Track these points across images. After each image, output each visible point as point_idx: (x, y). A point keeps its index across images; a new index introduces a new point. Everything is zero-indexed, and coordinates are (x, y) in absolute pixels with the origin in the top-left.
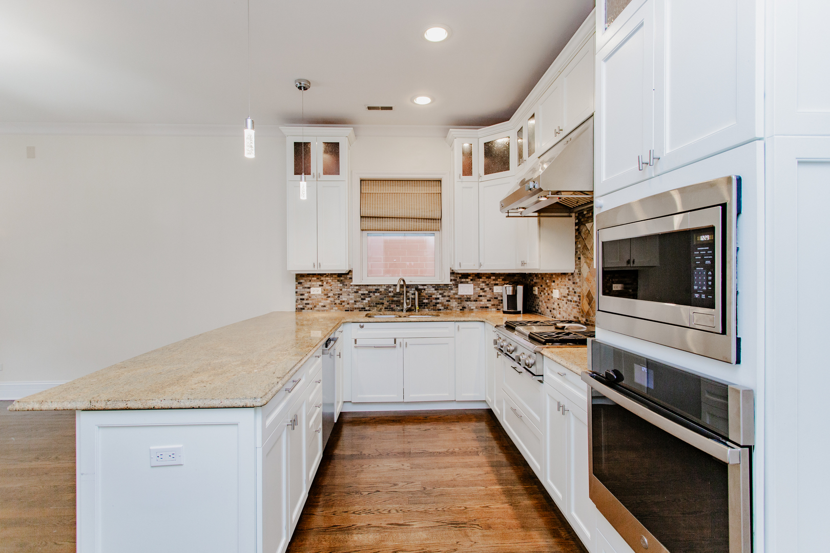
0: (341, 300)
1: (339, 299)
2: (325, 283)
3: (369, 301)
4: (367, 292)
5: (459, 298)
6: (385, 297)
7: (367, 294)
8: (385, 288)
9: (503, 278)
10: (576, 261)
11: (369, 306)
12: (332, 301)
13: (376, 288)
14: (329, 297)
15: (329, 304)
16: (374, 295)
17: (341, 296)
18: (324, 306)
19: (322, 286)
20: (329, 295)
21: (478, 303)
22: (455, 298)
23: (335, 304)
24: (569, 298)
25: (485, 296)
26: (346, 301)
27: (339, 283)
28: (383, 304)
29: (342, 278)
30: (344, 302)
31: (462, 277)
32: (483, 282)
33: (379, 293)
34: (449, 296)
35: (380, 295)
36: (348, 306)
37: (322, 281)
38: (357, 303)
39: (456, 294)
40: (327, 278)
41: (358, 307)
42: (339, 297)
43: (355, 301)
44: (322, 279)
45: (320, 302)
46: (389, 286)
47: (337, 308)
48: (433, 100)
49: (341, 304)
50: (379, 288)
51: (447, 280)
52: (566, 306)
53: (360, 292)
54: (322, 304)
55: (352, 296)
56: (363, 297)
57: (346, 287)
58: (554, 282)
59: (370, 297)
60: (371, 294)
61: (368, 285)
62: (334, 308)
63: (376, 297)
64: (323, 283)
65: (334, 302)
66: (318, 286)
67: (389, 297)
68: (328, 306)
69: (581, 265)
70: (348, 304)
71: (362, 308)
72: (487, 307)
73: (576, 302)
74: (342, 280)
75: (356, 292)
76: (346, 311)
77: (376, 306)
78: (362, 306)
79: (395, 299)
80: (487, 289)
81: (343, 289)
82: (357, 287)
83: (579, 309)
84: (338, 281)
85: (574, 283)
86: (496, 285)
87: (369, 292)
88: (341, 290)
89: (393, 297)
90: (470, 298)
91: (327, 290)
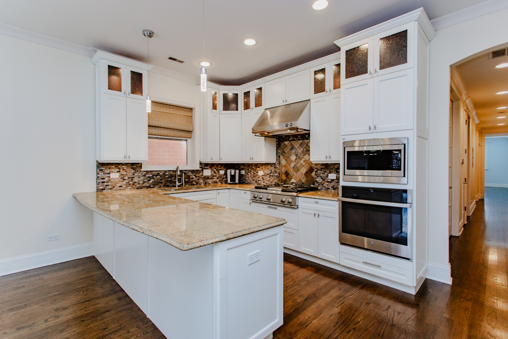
0: (134, 181)
1: (132, 181)
2: (121, 170)
3: (153, 181)
4: (151, 176)
5: (204, 178)
6: (163, 178)
7: (152, 177)
8: (163, 172)
9: (223, 166)
10: (277, 158)
11: (153, 185)
12: (127, 183)
13: (157, 172)
14: (125, 180)
15: (125, 185)
16: (156, 177)
17: (133, 179)
18: (121, 186)
19: (120, 172)
20: (125, 178)
21: (213, 180)
22: (202, 178)
23: (129, 184)
24: (272, 174)
25: (216, 176)
26: (138, 182)
27: (132, 169)
28: (162, 183)
29: (134, 167)
30: (136, 182)
31: (204, 166)
32: (215, 168)
33: (159, 176)
34: (199, 177)
35: (160, 177)
36: (139, 185)
37: (119, 168)
38: (145, 183)
39: (202, 175)
40: (123, 166)
41: (145, 186)
42: (132, 179)
43: (144, 182)
44: (119, 167)
45: (118, 183)
46: (165, 171)
47: (130, 187)
48: (211, 64)
49: (134, 184)
50: (159, 172)
51: (198, 167)
52: (269, 178)
53: (147, 176)
54: (120, 185)
55: (142, 178)
56: (149, 179)
57: (137, 172)
58: (259, 167)
59: (154, 179)
60: (154, 177)
61: (152, 171)
62: (128, 187)
63: (158, 179)
64: (120, 170)
65: (129, 183)
66: (116, 172)
67: (166, 178)
68: (124, 186)
69: (281, 160)
70: (139, 184)
71: (148, 186)
72: (217, 182)
73: (277, 176)
74: (134, 168)
75: (144, 176)
76: (137, 189)
77: (158, 184)
78: (148, 185)
79: (169, 179)
80: (217, 172)
81: (135, 174)
82: (145, 173)
83: (279, 179)
84: (132, 168)
85: (275, 168)
86: (221, 170)
87: (153, 175)
88: (134, 174)
89: (168, 178)
90: (209, 177)
91: (123, 175)
